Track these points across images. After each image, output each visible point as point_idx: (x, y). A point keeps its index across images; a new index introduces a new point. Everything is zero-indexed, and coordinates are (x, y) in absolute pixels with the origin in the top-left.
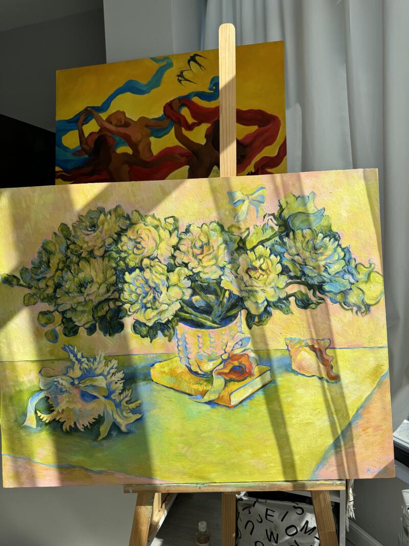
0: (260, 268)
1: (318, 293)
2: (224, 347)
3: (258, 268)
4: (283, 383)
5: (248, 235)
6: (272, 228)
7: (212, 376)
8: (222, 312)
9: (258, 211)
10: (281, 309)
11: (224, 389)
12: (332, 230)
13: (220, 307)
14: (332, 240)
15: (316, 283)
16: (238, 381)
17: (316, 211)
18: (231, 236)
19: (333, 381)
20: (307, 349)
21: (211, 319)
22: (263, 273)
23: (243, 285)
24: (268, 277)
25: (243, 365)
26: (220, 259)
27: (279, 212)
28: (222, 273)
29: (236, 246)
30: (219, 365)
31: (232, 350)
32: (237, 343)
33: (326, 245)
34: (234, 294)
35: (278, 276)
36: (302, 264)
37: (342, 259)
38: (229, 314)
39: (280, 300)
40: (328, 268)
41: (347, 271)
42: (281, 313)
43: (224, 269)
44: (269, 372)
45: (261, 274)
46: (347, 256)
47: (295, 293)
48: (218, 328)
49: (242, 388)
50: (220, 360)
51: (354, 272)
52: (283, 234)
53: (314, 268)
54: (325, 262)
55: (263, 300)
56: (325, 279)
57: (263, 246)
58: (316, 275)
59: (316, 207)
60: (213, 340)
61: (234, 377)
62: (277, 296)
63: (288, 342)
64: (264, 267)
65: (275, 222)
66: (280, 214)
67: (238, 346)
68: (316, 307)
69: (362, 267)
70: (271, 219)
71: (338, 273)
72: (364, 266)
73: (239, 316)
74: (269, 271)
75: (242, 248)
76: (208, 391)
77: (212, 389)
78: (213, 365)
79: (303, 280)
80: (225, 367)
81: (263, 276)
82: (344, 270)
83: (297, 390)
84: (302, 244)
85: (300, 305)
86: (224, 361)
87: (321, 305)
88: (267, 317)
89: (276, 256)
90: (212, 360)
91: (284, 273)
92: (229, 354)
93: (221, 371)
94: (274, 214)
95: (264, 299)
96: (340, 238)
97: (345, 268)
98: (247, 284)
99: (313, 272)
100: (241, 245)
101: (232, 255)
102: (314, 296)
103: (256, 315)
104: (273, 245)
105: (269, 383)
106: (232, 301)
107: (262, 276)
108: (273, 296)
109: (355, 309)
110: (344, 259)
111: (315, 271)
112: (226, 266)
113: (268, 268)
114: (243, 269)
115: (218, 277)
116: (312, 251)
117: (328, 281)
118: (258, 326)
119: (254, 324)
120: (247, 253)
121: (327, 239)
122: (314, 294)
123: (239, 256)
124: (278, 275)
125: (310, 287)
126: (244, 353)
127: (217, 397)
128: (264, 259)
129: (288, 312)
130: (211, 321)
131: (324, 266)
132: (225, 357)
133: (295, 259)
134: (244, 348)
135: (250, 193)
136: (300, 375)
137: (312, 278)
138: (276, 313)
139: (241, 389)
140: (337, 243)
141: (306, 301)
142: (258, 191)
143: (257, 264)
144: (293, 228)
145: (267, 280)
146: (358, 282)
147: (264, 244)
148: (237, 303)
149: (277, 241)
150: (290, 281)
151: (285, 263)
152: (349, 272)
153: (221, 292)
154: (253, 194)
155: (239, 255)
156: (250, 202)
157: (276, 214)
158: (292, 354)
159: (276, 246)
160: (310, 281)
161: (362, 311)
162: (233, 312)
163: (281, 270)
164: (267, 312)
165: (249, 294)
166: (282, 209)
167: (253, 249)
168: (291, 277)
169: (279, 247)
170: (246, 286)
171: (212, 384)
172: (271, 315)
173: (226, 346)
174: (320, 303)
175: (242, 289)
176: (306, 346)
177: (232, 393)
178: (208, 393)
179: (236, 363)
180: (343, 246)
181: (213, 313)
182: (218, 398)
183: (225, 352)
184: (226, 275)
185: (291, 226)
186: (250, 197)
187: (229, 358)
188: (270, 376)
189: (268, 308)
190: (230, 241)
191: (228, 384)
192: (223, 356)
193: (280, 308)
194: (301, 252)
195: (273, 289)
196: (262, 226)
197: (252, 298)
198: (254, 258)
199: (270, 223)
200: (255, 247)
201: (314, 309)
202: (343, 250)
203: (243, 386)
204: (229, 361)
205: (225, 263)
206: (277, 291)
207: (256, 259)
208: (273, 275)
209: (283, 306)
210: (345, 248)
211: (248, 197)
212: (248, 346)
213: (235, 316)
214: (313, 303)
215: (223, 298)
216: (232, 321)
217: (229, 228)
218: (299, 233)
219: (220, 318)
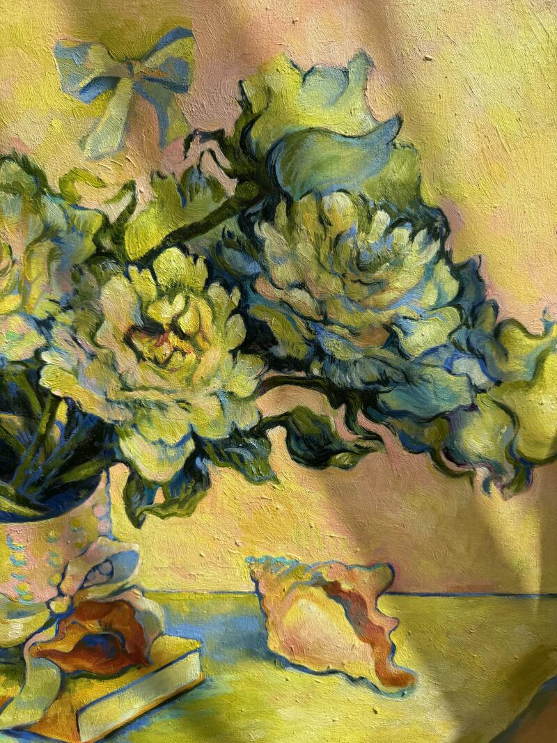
0: (175, 327)
1: (361, 419)
2: (57, 578)
3: (165, 327)
4: (240, 688)
5: (130, 209)
6: (214, 184)
7: (23, 659)
8: (47, 470)
9: (164, 123)
10: (239, 465)
11: (58, 697)
12: (421, 201)
13: (41, 456)
14: (422, 235)
15: (359, 385)
16: (102, 678)
17: (371, 125)
18: (70, 211)
19: (395, 690)
20: (319, 593)
21: (12, 491)
22: (184, 345)
23: (115, 383)
24: (199, 361)
25: (117, 632)
26: (35, 292)
27: (242, 125)
28: (42, 341)
29: (89, 246)
30: (40, 631)
31: (82, 588)
32: (96, 568)
33: (397, 254)
34: (85, 414)
35: (234, 356)
36: (315, 317)
37: (450, 304)
38: (69, 478)
39: (237, 435)
40: (401, 335)
41: (464, 346)
42: (240, 477)
43: (49, 327)
44: (196, 655)
45: (176, 349)
46: (470, 294)
47: (286, 414)
48: (34, 519)
49: (115, 698)
50: (44, 617)
51: (489, 350)
52: (252, 210)
53: (354, 333)
54: (392, 312)
55: (180, 436)
56: (389, 371)
57: (185, 250)
58: (359, 356)
59: (369, 111)
60: (20, 556)
61: (88, 665)
62: (228, 422)
63: (258, 570)
64: (186, 324)
65: (226, 163)
66: (245, 134)
67: (99, 577)
68: (354, 463)
69: (518, 334)
70: (212, 153)
71: (434, 351)
72: (524, 330)
73: (102, 485)
74: (205, 339)
75: (110, 255)
76: (11, 699)
77: (23, 696)
78: (23, 630)
79: (316, 372)
80: (59, 636)
81: (184, 354)
82: (456, 344)
83: (281, 711)
84: (317, 249)
85: (300, 452)
86: (54, 619)
87: (370, 456)
88: (195, 491)
89: (228, 289)
90: (20, 615)
91: (254, 346)
92: (72, 598)
93: (49, 647)
94: (222, 132)
95: (186, 430)
96: (448, 231)
97: (460, 336)
98: (130, 382)
99: (349, 346)
100: (107, 243)
101: (75, 280)
102: (350, 428)
103: (156, 484)
104: (218, 248)
105: (196, 686)
106: (79, 434)
107: (178, 356)
108: (215, 424)
109: (482, 473)
110: (455, 303)
111: (357, 343)
112: (57, 318)
113: (200, 330)
114: (115, 328)
115: (30, 354)
116: (350, 274)
117: (397, 377)
118: (163, 517)
119: (150, 511)
120: (127, 276)
121: (403, 233)
122: (350, 421)
123: (102, 282)
124: (234, 353)
125: (338, 396)
126: (118, 598)
127: (38, 718)
128: (187, 299)
129: (262, 474)
130: (11, 499)
131: (387, 327)
132: (60, 606)
133: (291, 301)
134: (120, 584)
135: (137, 51)
136: (290, 669)
137: (345, 366)
138: (225, 480)
139: (110, 700)
140: (435, 247)
141: (322, 442)
142: (166, 42)
143: (163, 313)
144: (288, 189)
145: (195, 369)
146: (498, 383)
147: (188, 244)
148: (96, 444)
149: (230, 235)
150: (273, 374)
151: (256, 312)
152: (471, 349)
153: (43, 405)
154: (146, 56)
155: (99, 281)
156: (137, 89)
157: (230, 131)
158: (269, 606)
159: (228, 253)
160: (339, 378)
161: (505, 480)
162: (84, 472)
163: (243, 336)
164: (193, 475)
165: (135, 415)
166: (249, 118)
167: (147, 261)
168: (274, 363)
169: (238, 255)
170: (126, 388)
171: (22, 682)
172: (208, 483)
173: (63, 576)
174: (366, 451)
175: (112, 396)
176: (315, 585)
177: (83, 709)
178: (11, 707)
179: (93, 626)
180: (457, 259)
181: (19, 472)
182: (42, 721)
183: (61, 594)
184: (58, 350)
185: (280, 180)
186: (137, 68)
187: (71, 610)
188: (198, 667)
189: (198, 461)
190: (68, 232)
191: (71, 685)
192: (53, 605)
193: (238, 461)
194: (313, 275)
195: (214, 402)
196: (179, 179)
197: (144, 426)
198: (154, 293)
199: (209, 167)
200: (154, 253)
201: (345, 467)
202: (456, 271)
203: (118, 692)
204: (73, 619)
205: (52, 308)
206: (229, 404)
207: (161, 295)
208: (216, 355)
209: (247, 456)
210: (464, 266)
211: (131, 68)
212: (130, 579)
213: (89, 485)
214: (343, 450)
215: (49, 426)
216: (78, 500)
217: (62, 182)
218: (306, 209)
219: (40, 490)
